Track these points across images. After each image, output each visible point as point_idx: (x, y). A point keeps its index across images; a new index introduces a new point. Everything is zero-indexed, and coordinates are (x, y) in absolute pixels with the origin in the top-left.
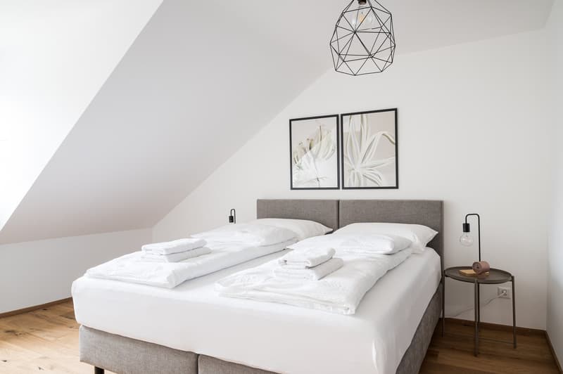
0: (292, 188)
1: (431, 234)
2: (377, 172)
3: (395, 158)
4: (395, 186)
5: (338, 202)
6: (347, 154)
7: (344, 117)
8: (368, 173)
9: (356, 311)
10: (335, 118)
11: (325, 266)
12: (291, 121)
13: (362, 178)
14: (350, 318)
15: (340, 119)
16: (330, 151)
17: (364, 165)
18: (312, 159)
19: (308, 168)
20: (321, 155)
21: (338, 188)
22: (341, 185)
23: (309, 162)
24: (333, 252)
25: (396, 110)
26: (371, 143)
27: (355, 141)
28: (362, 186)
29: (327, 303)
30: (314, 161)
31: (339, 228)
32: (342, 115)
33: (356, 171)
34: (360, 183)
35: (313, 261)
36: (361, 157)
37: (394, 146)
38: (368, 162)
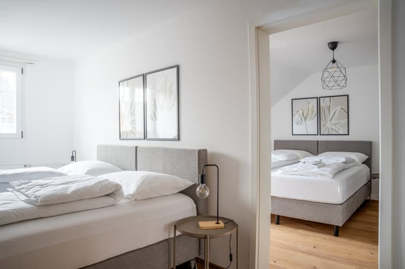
0: (293, 135)
1: (365, 157)
2: (337, 127)
3: (347, 120)
4: (347, 133)
5: (318, 142)
6: (322, 117)
7: (321, 99)
8: (333, 127)
9: (333, 177)
10: (316, 99)
11: (320, 164)
12: (292, 100)
13: (330, 130)
14: (331, 180)
15: (318, 99)
16: (313, 116)
17: (331, 123)
18: (304, 120)
19: (301, 124)
20: (308, 118)
21: (318, 135)
22: (319, 133)
23: (302, 121)
24: (321, 160)
25: (348, 95)
26: (335, 113)
27: (327, 111)
28: (330, 133)
29: (322, 175)
30: (305, 120)
31: (318, 154)
32: (320, 98)
33: (327, 126)
34: (329, 132)
35: (315, 162)
36: (330, 119)
37: (347, 114)
38: (333, 122)
